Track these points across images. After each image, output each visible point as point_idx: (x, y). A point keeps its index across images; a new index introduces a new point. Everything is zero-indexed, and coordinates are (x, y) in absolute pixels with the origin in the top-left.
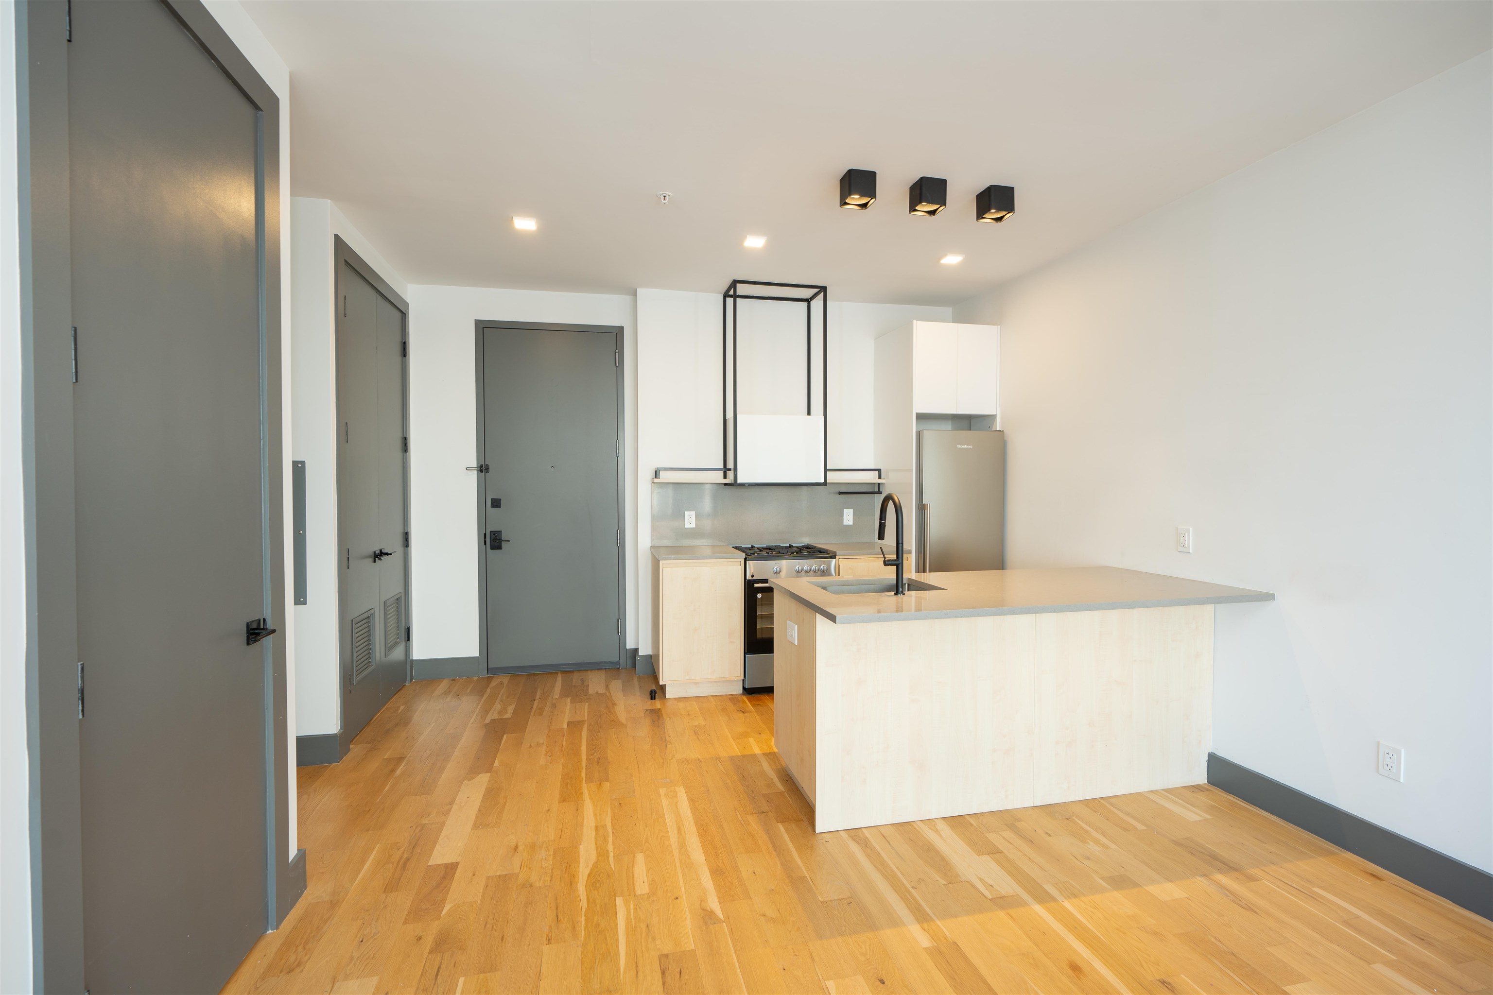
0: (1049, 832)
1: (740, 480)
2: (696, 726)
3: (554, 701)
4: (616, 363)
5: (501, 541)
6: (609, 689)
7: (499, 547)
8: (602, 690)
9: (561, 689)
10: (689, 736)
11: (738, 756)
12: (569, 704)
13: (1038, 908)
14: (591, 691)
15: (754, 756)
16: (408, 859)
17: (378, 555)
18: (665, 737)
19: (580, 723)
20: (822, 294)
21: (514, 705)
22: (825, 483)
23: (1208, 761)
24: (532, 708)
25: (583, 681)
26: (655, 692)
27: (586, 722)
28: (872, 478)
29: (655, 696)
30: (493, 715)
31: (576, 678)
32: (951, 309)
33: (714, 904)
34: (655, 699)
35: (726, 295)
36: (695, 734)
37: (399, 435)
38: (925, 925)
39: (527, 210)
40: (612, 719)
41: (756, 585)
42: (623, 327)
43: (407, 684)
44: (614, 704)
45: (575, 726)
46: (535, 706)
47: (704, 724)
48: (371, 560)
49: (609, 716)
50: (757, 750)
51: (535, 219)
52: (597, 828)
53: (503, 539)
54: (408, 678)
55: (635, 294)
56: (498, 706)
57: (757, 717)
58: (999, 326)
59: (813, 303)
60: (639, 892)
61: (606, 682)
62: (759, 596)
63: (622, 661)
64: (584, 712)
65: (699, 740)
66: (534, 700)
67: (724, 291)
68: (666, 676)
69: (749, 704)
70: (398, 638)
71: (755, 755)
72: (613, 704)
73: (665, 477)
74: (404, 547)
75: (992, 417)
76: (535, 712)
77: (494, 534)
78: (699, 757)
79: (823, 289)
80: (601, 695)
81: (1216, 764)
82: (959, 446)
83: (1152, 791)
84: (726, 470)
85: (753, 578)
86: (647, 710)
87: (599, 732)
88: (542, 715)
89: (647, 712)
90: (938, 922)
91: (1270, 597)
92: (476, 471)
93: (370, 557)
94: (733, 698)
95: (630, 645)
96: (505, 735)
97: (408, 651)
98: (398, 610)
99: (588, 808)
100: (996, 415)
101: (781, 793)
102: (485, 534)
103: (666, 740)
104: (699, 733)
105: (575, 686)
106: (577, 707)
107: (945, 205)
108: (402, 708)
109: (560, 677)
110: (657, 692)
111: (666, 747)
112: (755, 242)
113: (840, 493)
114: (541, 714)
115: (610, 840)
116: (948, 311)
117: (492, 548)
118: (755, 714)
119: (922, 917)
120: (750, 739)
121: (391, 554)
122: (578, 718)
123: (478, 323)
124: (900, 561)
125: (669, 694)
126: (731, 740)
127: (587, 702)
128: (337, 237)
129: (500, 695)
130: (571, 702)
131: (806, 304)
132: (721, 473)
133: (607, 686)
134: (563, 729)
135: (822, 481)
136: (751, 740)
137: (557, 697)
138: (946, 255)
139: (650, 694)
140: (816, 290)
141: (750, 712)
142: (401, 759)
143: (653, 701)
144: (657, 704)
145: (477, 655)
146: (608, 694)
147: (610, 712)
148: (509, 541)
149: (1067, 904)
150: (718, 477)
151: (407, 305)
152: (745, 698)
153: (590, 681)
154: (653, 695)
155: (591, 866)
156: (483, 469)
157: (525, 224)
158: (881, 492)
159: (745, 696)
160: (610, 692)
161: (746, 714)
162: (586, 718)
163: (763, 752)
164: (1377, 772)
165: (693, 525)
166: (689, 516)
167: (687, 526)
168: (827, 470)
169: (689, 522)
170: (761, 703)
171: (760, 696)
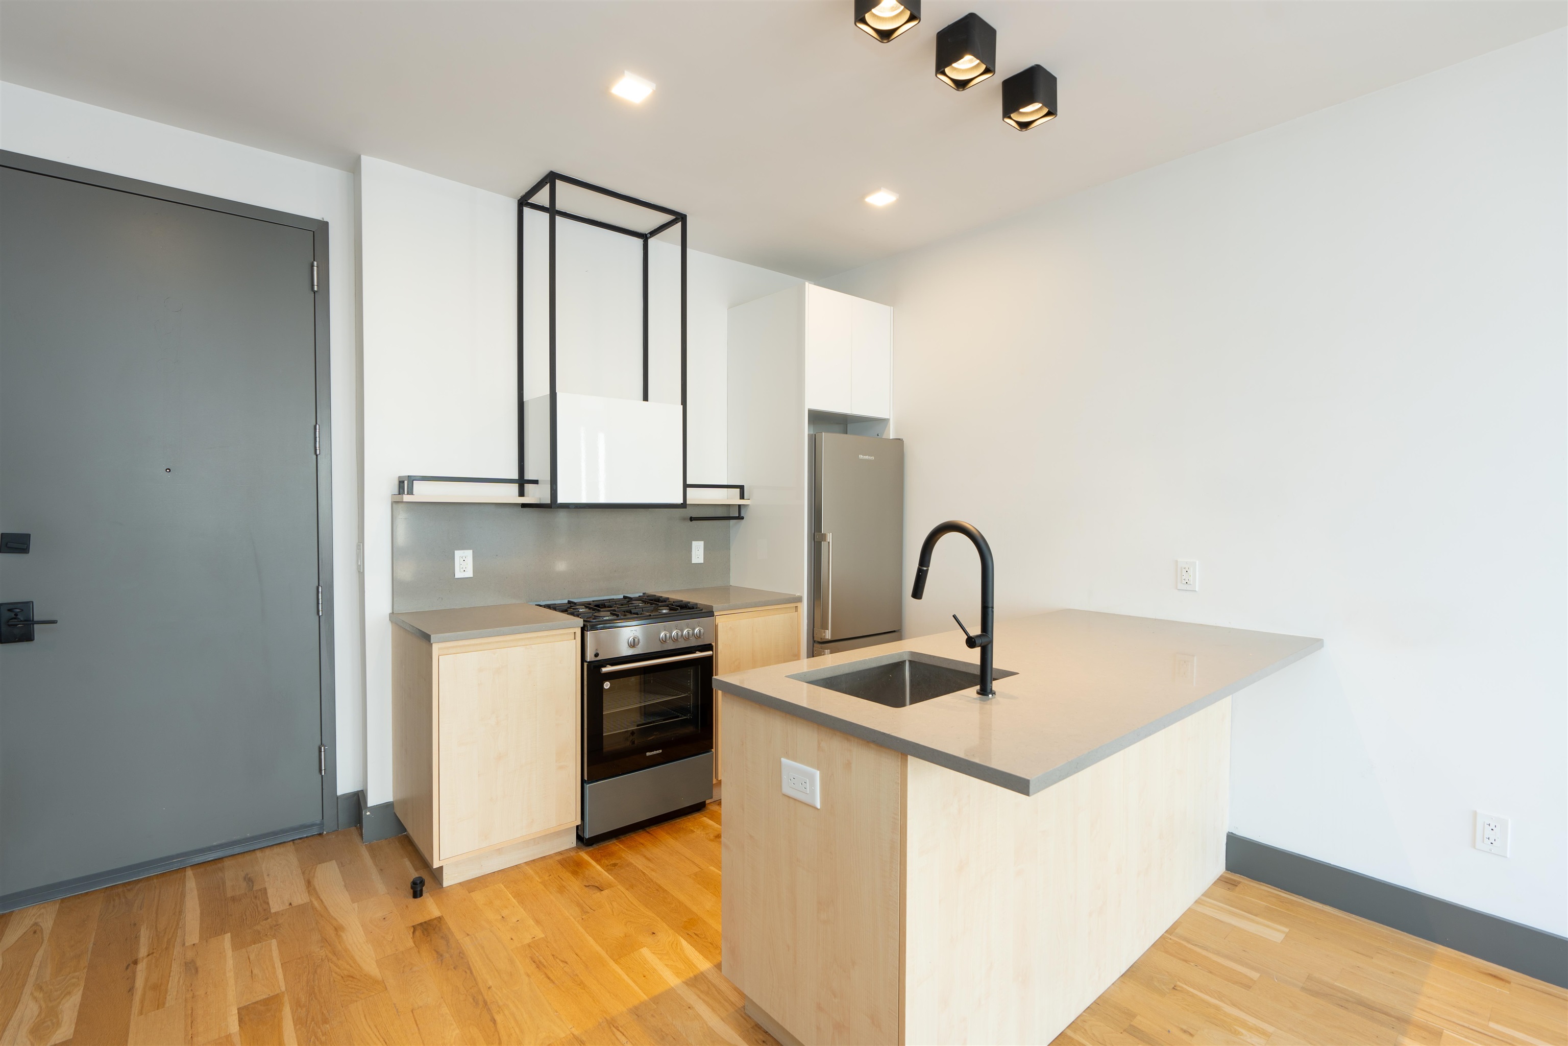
0: (1185, 1027)
1: (561, 498)
2: (529, 945)
3: (190, 954)
4: (313, 285)
6: (315, 889)
8: (301, 898)
9: (202, 914)
10: (528, 975)
12: (229, 952)
14: (276, 906)
15: (670, 995)
18: (481, 993)
19: (271, 1004)
20: (679, 224)
21: (80, 992)
22: (684, 505)
23: (1226, 842)
24: (131, 990)
25: (249, 880)
26: (422, 883)
27: (286, 999)
28: (730, 497)
29: (421, 891)
31: (232, 876)
34: (421, 896)
35: (523, 202)
36: (538, 967)
40: (346, 973)
41: (604, 670)
42: (327, 223)
44: (338, 929)
45: (260, 1018)
46: (140, 983)
47: (543, 936)
49: (337, 965)
50: (672, 980)
53: (36, 619)
55: (354, 168)
57: (627, 893)
58: (892, 308)
59: (652, 242)
61: (303, 873)
62: (607, 685)
63: (330, 820)
65: (552, 980)
66: (136, 962)
67: (523, 193)
68: (445, 850)
69: (598, 867)
71: (672, 989)
72: (336, 929)
73: (423, 492)
75: (883, 422)
76: (142, 1002)
77: (11, 611)
78: (576, 1033)
79: (680, 218)
80: (302, 910)
81: (1237, 846)
82: (861, 456)
83: (1198, 902)
84: (522, 482)
85: (598, 659)
86: (415, 928)
87: (325, 1021)
88: (164, 1004)
89: (418, 933)
91: (1318, 642)
94: (568, 861)
95: (345, 785)
100: (888, 420)
103: (485, 1003)
104: (545, 963)
105: (233, 899)
106: (252, 957)
109: (191, 883)
110: (425, 881)
111: (494, 1021)
112: (633, 89)
113: (692, 519)
114: (160, 1004)
117: (6, 640)
118: (619, 887)
120: (641, 950)
122: (261, 993)
125: (450, 880)
126: (612, 963)
127: (274, 936)
129: (34, 971)
130: (234, 947)
131: (639, 242)
132: (515, 488)
133: (309, 883)
134: (228, 1037)
135: (680, 501)
136: (646, 952)
137: (196, 941)
139: (412, 888)
141: (610, 886)
143: (419, 900)
144: (430, 907)
146: (316, 903)
147: (335, 954)
148: (54, 622)
150: (505, 493)
152: (584, 856)
153: (266, 879)
154: (417, 890)
158: (742, 518)
159: (583, 850)
160: (319, 898)
161: (605, 892)
162: (283, 989)
163: (684, 980)
164: (1474, 847)
165: (469, 574)
166: (462, 558)
167: (459, 574)
168: (686, 486)
169: (462, 568)
170: (617, 862)
171: (608, 845)
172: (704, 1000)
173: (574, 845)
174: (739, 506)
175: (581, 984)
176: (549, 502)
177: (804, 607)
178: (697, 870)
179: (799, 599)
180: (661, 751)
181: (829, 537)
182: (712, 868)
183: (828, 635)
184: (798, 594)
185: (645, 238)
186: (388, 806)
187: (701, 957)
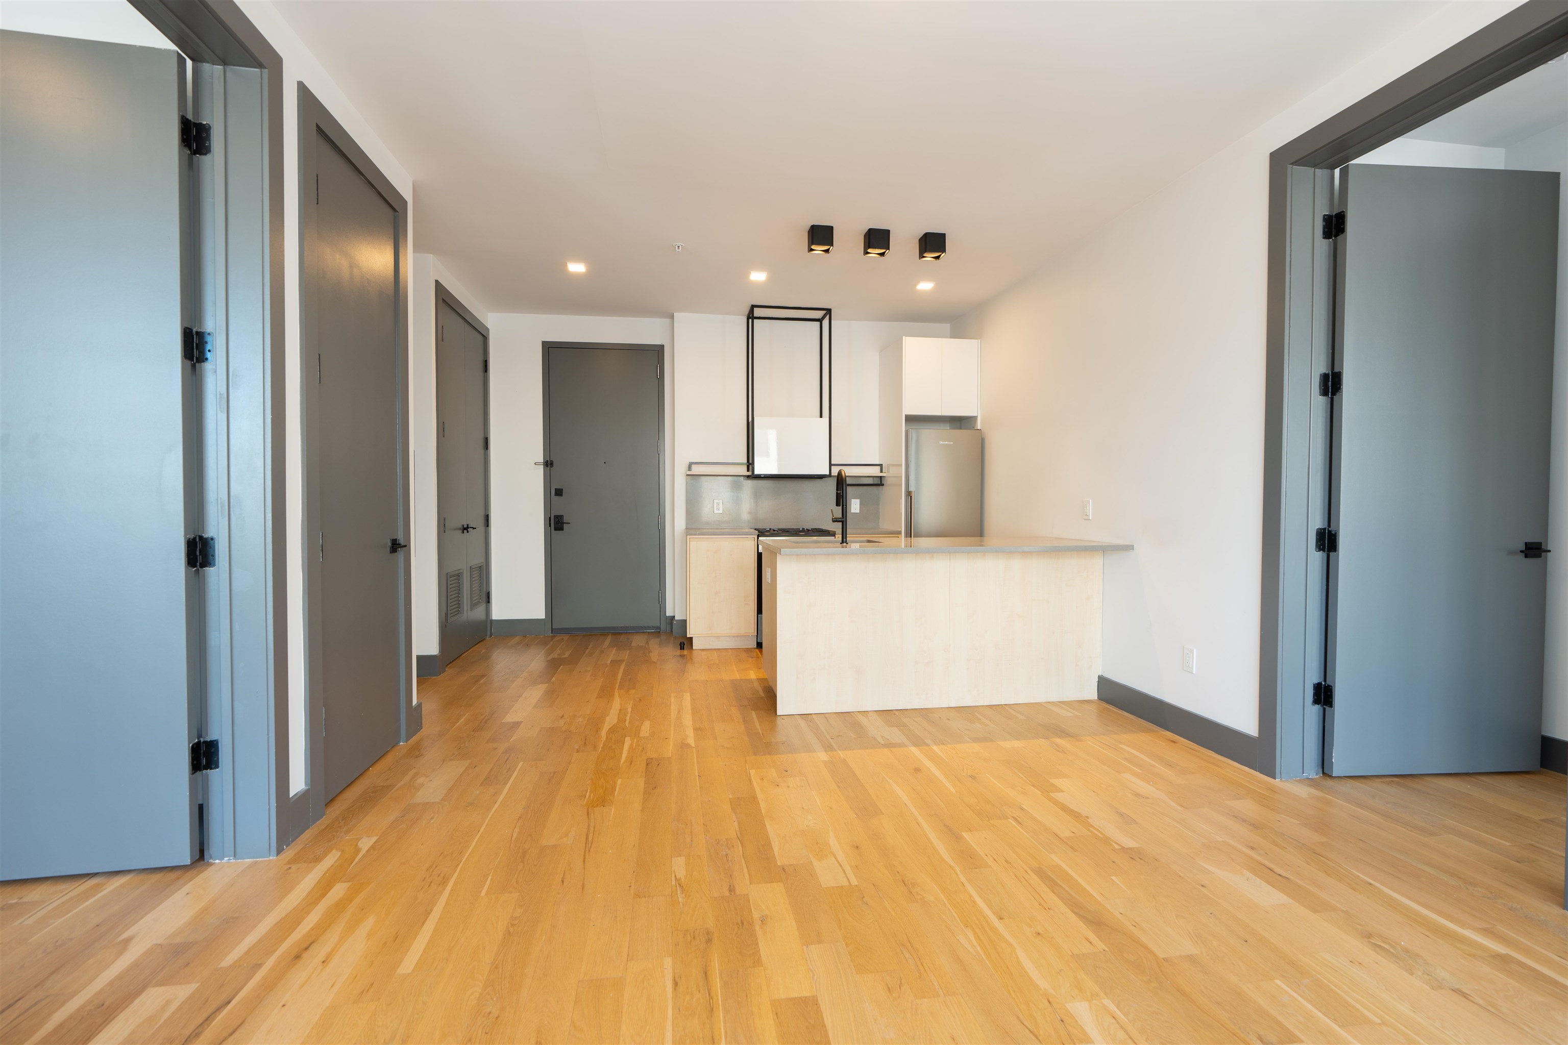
0: (950, 718)
1: (756, 472)
2: (712, 665)
3: (603, 649)
4: (657, 376)
5: (563, 523)
7: (561, 529)
8: (643, 645)
9: (610, 642)
10: (704, 669)
11: (738, 680)
12: (614, 651)
13: (914, 749)
14: (633, 645)
16: (488, 719)
17: (465, 529)
18: (687, 669)
20: (828, 315)
22: (830, 475)
23: (1098, 681)
24: (584, 653)
25: (628, 639)
26: (684, 644)
27: (626, 661)
28: (875, 471)
29: (684, 647)
30: (555, 655)
31: (623, 638)
32: (949, 325)
33: (691, 741)
34: (683, 649)
35: (749, 317)
36: (709, 668)
37: (481, 436)
38: (829, 753)
39: (578, 259)
40: (646, 660)
42: (664, 345)
43: (488, 638)
45: (616, 663)
46: (587, 652)
47: (718, 663)
48: (461, 531)
49: (644, 658)
51: (584, 264)
52: (620, 710)
54: (489, 633)
55: (672, 317)
56: (558, 651)
58: (979, 340)
60: (641, 735)
61: (647, 640)
63: (663, 627)
64: (626, 655)
65: (711, 671)
66: (587, 648)
67: (746, 314)
68: (692, 631)
70: (481, 599)
72: (649, 652)
73: (696, 470)
74: (485, 526)
75: (974, 418)
76: (587, 655)
77: (557, 518)
78: (707, 679)
79: (829, 311)
81: (1103, 683)
82: (941, 442)
83: (1049, 702)
84: (747, 464)
86: (675, 655)
87: (634, 666)
89: (675, 657)
90: (839, 752)
91: (1130, 548)
92: (543, 466)
93: (460, 529)
94: (747, 650)
95: (669, 613)
96: (562, 666)
97: (488, 611)
98: (480, 576)
99: (617, 703)
100: (977, 416)
101: (762, 698)
102: (550, 518)
104: (713, 668)
105: (621, 641)
106: (620, 653)
107: (889, 249)
108: (483, 651)
109: (610, 636)
110: (686, 643)
111: (687, 673)
112: (758, 276)
114: (591, 656)
115: (629, 715)
116: (947, 327)
117: (556, 529)
119: (828, 748)
121: (475, 528)
122: (619, 659)
123: (544, 344)
124: (844, 519)
125: (696, 645)
127: (629, 650)
128: (437, 282)
129: (560, 645)
130: (616, 650)
131: (818, 323)
132: (745, 468)
133: (647, 642)
134: (606, 663)
135: (828, 473)
137: (606, 647)
138: (918, 282)
139: (680, 645)
140: (824, 312)
142: (483, 676)
144: (685, 652)
145: (544, 617)
146: (646, 646)
147: (645, 656)
148: (569, 523)
149: (935, 748)
150: (743, 471)
151: (487, 330)
152: (757, 650)
153: (634, 639)
154: (682, 646)
155: (612, 725)
156: (548, 464)
157: (577, 268)
158: (883, 485)
160: (648, 646)
162: (626, 658)
165: (720, 511)
166: (717, 503)
167: (715, 511)
168: (831, 465)
169: (718, 508)
173: (755, 646)
174: (881, 477)
179: (900, 533)
184: (900, 530)
185: (820, 321)
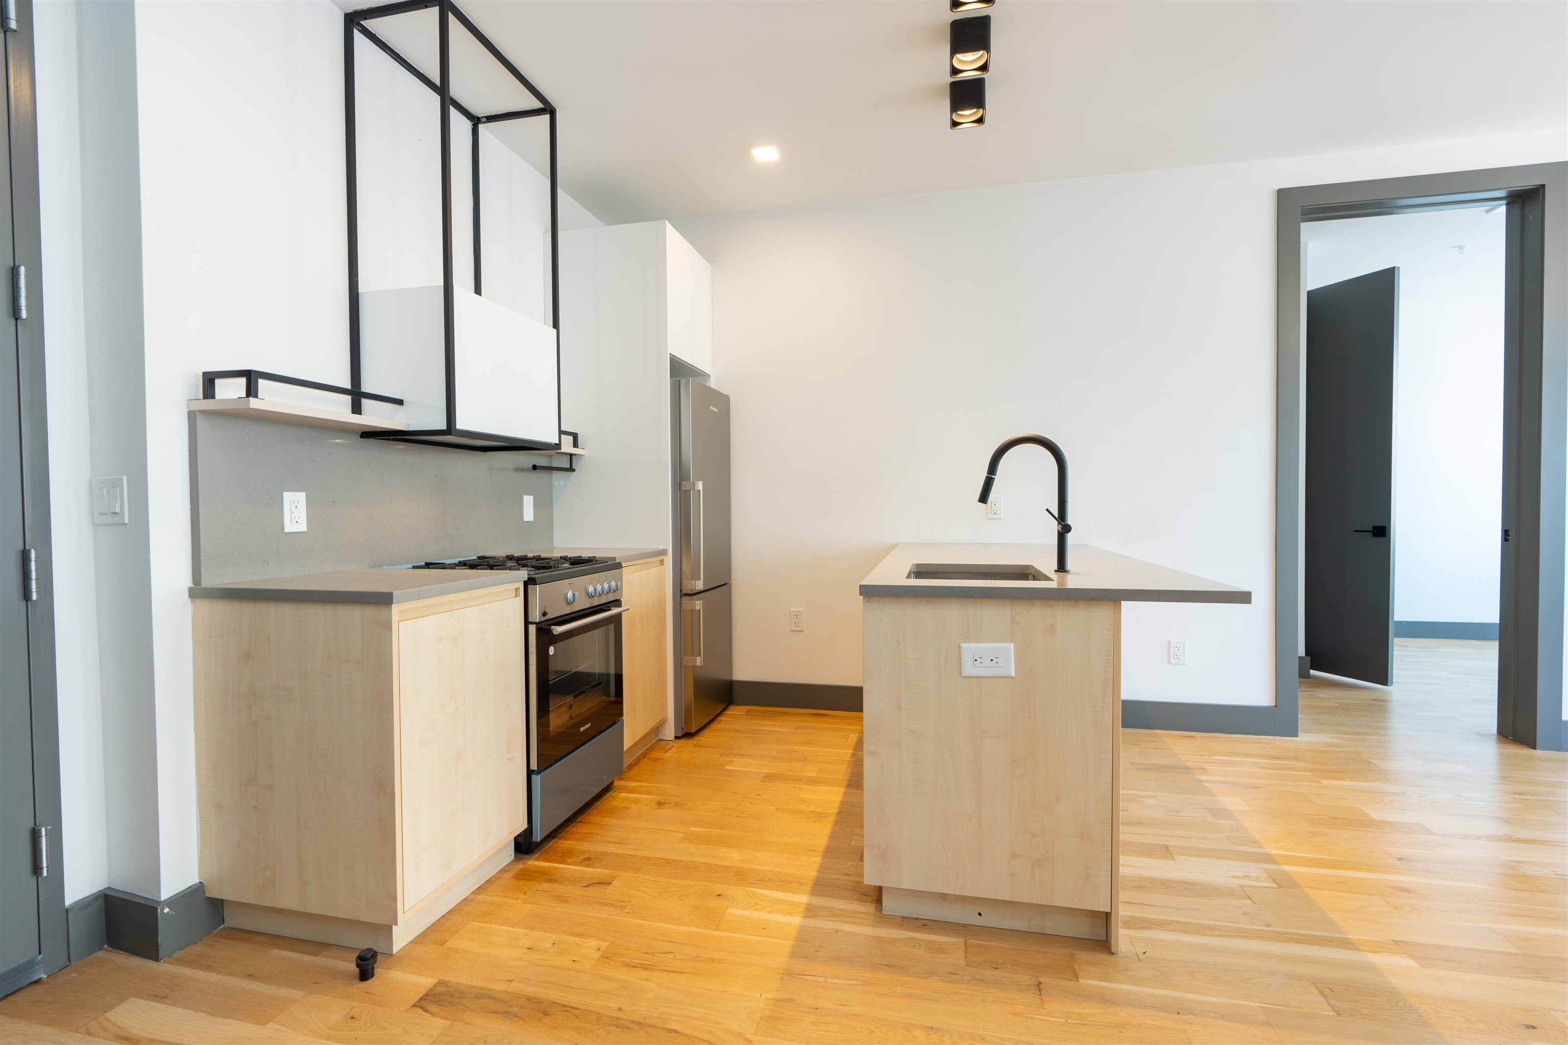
2: (603, 957)
10: (647, 980)
29: (370, 965)
34: (371, 972)
35: (355, 20)
36: (644, 969)
41: (559, 629)
47: (605, 943)
50: (792, 920)
57: (639, 876)
58: (712, 267)
63: (50, 952)
68: (406, 898)
79: (548, 109)
82: (711, 408)
84: (357, 395)
85: (546, 618)
89: (433, 1009)
95: (83, 887)
100: (710, 376)
113: (533, 468)
125: (398, 941)
141: (612, 877)
143: (377, 981)
152: (538, 863)
154: (365, 969)
158: (574, 470)
159: (530, 859)
161: (614, 883)
163: (802, 916)
164: (1169, 663)
165: (302, 527)
166: (294, 503)
167: (289, 528)
169: (295, 518)
170: (587, 855)
171: (551, 846)
172: (839, 921)
173: (513, 858)
174: (571, 455)
175: (713, 961)
176: (445, 428)
177: (669, 560)
178: (682, 835)
179: (663, 552)
180: (590, 724)
181: (700, 485)
182: (692, 829)
183: (700, 585)
184: (661, 547)
185: (476, 121)
186: (196, 891)
187: (790, 894)
